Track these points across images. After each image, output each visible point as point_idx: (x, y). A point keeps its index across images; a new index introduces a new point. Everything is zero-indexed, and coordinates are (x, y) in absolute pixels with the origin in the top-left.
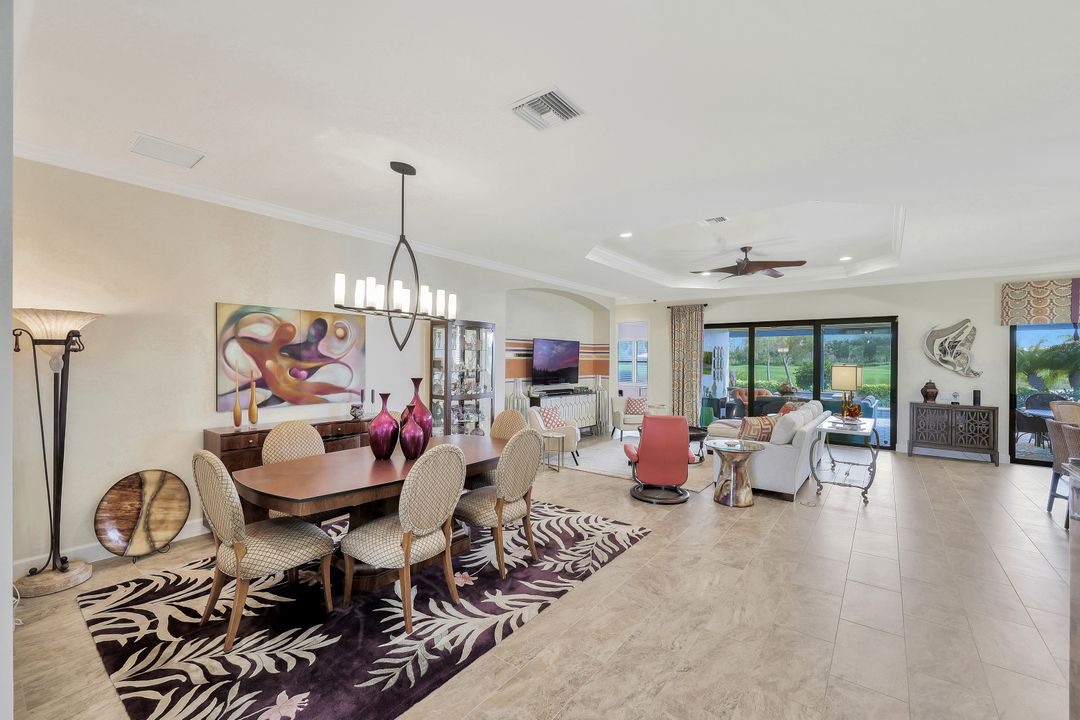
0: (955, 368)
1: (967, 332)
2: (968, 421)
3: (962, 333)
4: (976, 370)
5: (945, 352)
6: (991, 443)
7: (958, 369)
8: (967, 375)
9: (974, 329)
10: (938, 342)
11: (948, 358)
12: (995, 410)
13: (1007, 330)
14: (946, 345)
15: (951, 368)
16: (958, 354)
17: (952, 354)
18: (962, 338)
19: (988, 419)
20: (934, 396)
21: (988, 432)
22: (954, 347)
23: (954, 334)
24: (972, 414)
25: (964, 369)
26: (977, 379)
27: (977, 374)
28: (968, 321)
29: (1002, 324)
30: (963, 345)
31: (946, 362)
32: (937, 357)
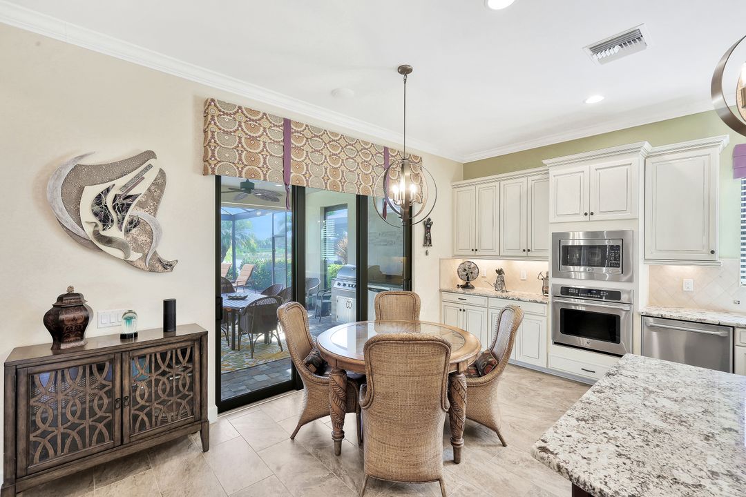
0: (127, 254)
1: (150, 177)
2: (154, 376)
3: (139, 178)
4: (166, 257)
5: (105, 220)
6: (197, 409)
7: (135, 256)
8: (152, 270)
9: (162, 173)
10: (90, 193)
11: (113, 232)
12: (201, 338)
13: (211, 181)
14: (109, 200)
15: (119, 254)
16: (134, 223)
17: (120, 222)
18: (140, 190)
19: (191, 360)
20: (80, 329)
21: (191, 388)
22: (122, 208)
23: (121, 182)
24: (163, 355)
25: (145, 256)
26: (167, 275)
27: (167, 266)
28: (150, 154)
29: (205, 173)
30: (142, 205)
31: (109, 241)
32: (89, 231)
